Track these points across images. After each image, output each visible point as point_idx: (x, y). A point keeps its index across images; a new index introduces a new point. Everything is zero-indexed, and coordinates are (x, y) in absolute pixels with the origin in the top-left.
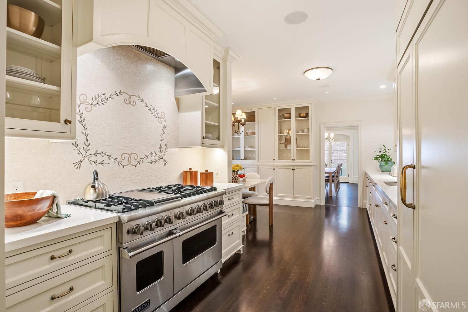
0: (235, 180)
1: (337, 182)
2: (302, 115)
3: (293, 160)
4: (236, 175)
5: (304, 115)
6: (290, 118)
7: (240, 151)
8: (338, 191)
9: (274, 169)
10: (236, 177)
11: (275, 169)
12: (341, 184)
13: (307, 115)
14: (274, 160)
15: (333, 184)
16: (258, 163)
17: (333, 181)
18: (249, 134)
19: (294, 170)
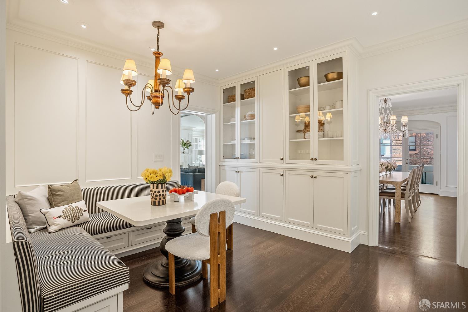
0: (155, 199)
1: (413, 197)
2: (330, 76)
3: (312, 160)
4: (157, 191)
5: (335, 75)
6: (309, 85)
7: (235, 144)
8: (416, 211)
9: (282, 175)
10: (157, 194)
11: (284, 175)
12: (421, 197)
13: (340, 76)
14: (282, 159)
15: (402, 202)
16: (259, 164)
17: (403, 196)
18: (247, 118)
19: (316, 177)
